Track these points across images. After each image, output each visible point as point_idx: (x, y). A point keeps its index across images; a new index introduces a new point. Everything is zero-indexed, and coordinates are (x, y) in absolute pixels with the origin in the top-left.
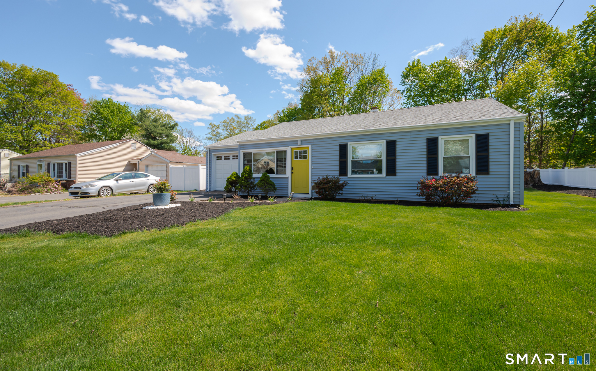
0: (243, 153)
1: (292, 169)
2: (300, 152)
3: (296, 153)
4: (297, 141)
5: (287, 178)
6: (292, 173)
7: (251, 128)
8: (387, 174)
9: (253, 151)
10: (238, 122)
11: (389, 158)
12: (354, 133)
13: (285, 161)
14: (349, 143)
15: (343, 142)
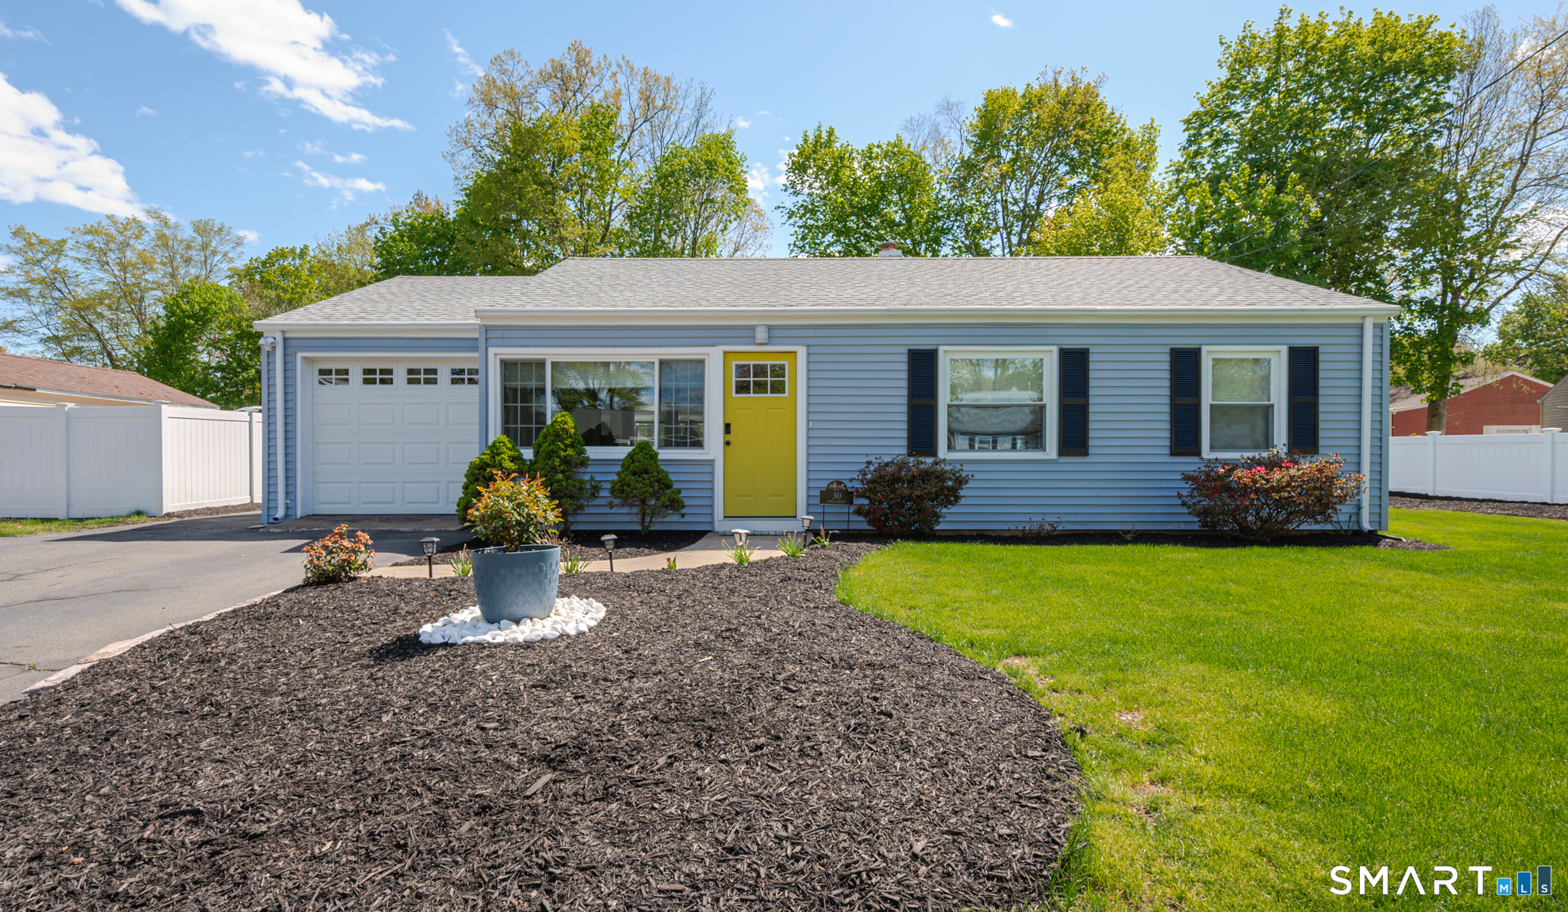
0: (502, 361)
1: (727, 428)
2: (760, 370)
3: (743, 370)
4: (753, 328)
5: (711, 462)
6: (728, 443)
7: (225, 266)
8: (1062, 451)
9: (552, 354)
10: (161, 237)
11: (1069, 401)
12: (958, 316)
13: (700, 399)
14: (941, 349)
15: (922, 343)
